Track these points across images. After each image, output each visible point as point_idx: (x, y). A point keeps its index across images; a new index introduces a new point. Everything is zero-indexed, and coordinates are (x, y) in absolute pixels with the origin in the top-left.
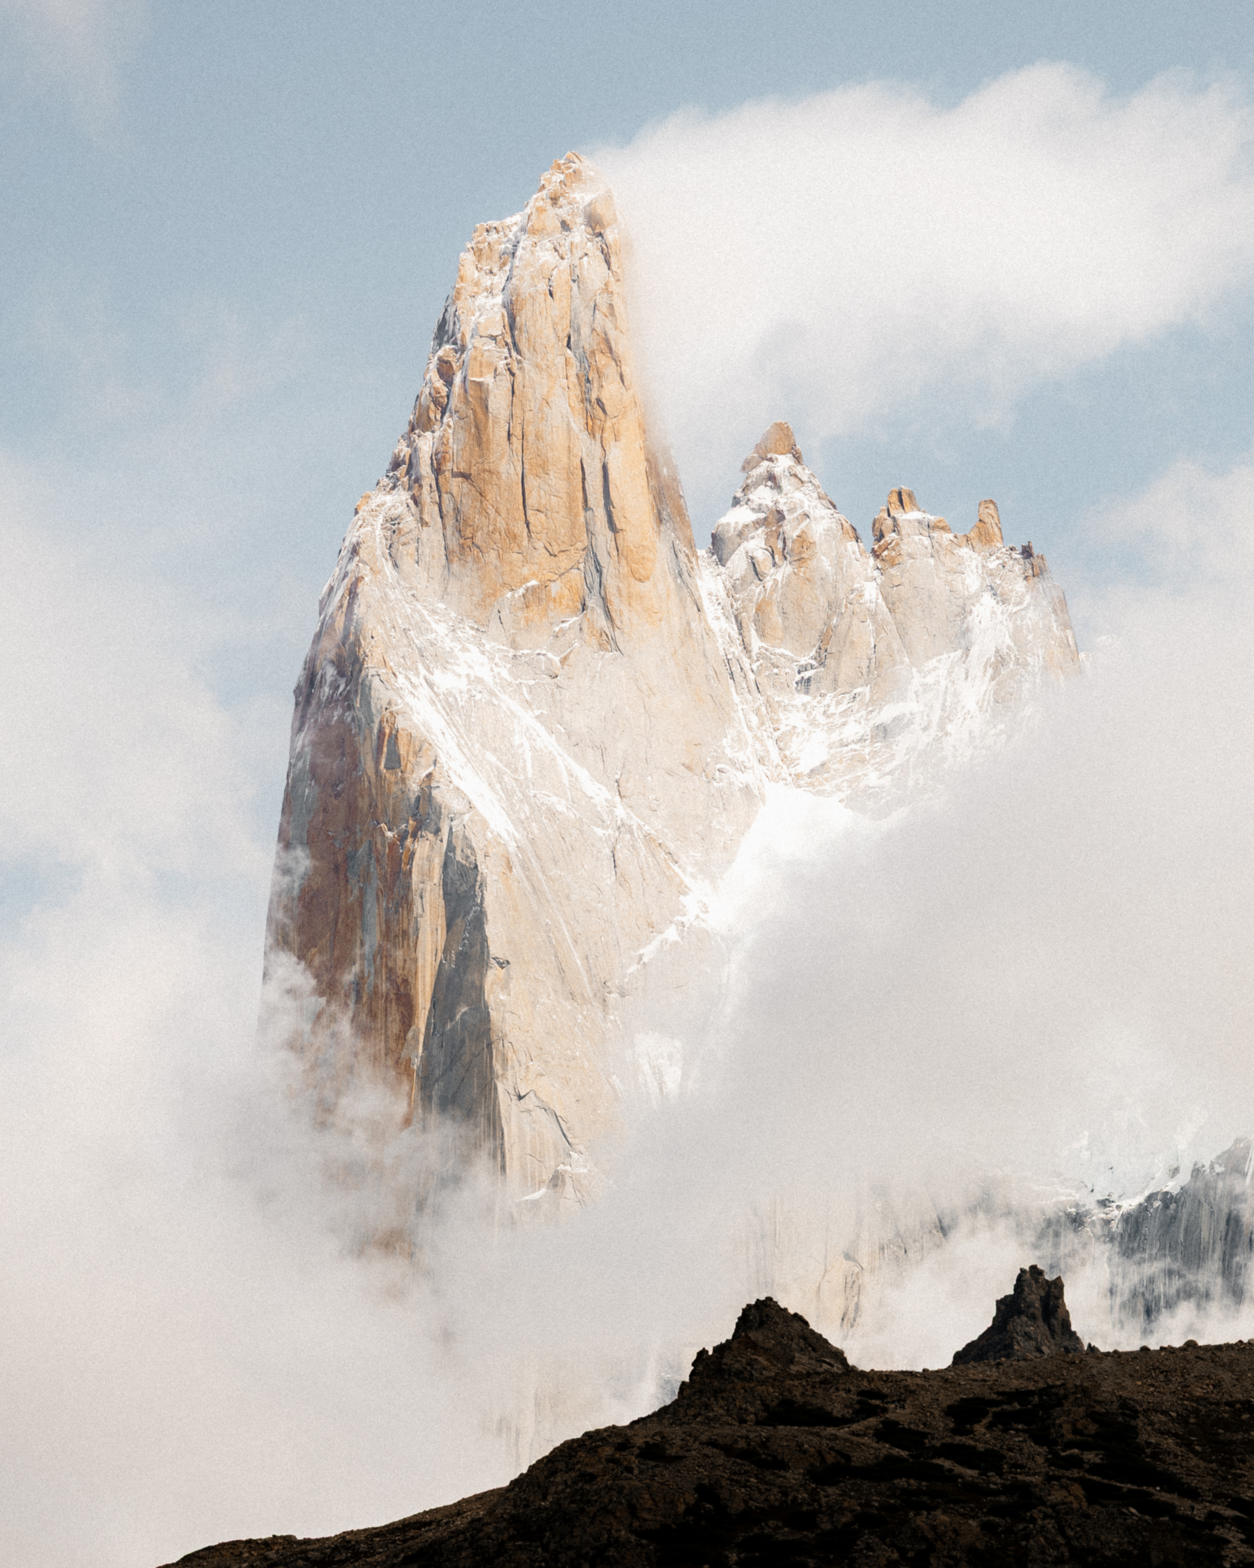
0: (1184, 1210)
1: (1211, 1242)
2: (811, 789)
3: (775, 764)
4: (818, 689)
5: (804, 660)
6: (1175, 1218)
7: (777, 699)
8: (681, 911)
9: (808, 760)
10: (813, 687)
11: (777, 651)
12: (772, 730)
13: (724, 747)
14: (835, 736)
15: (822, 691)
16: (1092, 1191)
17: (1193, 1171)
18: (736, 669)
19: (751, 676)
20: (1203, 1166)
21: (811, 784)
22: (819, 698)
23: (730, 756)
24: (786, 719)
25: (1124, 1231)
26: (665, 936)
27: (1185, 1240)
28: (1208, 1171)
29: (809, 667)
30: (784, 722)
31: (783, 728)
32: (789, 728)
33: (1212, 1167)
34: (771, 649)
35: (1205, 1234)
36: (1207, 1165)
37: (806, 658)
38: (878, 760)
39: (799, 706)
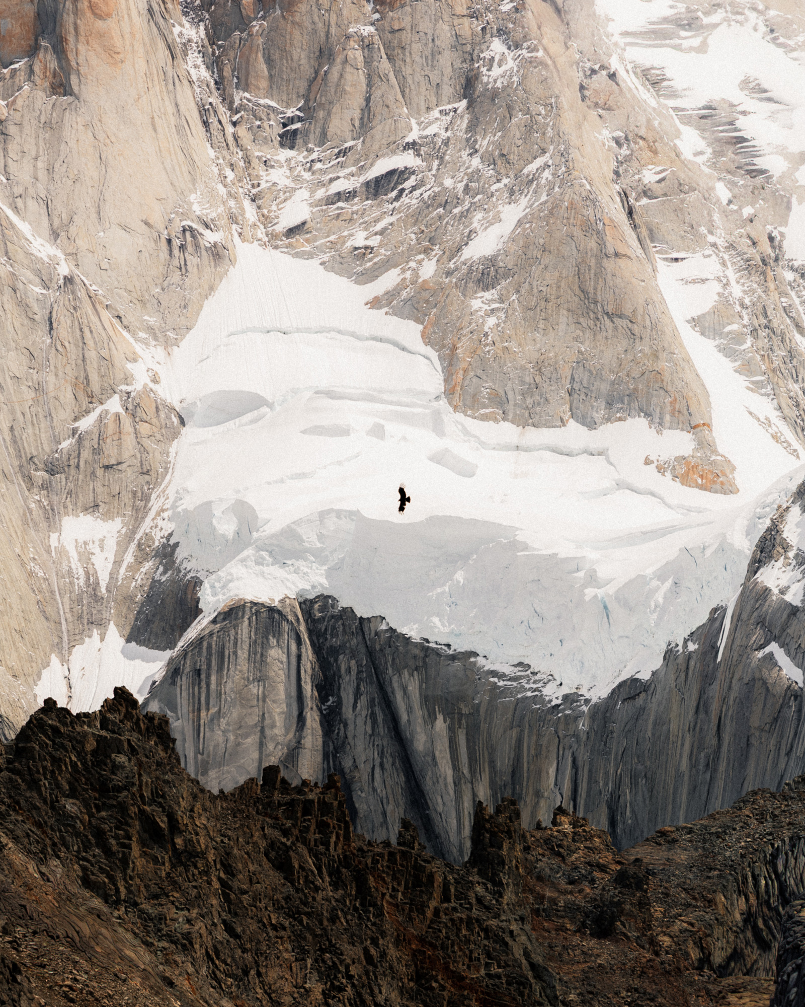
0: (654, 700)
1: (680, 735)
2: (288, 250)
3: (250, 223)
4: (306, 143)
5: (291, 112)
6: (644, 709)
7: (257, 154)
8: (128, 379)
9: (288, 219)
10: (299, 141)
11: (262, 102)
12: (249, 187)
13: (192, 204)
14: (321, 193)
15: (310, 145)
16: (561, 684)
17: (666, 653)
18: (213, 120)
19: (230, 129)
20: (677, 645)
21: (289, 246)
22: (305, 153)
23: (198, 213)
24: (267, 175)
25: (590, 728)
26: (107, 406)
27: (653, 735)
28: (681, 651)
29: (296, 119)
30: (265, 178)
31: (263, 185)
32: (269, 185)
33: (685, 645)
34: (253, 99)
35: (673, 726)
36: (681, 644)
37: (292, 109)
38: (366, 219)
39: (283, 162)
